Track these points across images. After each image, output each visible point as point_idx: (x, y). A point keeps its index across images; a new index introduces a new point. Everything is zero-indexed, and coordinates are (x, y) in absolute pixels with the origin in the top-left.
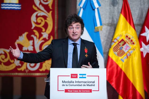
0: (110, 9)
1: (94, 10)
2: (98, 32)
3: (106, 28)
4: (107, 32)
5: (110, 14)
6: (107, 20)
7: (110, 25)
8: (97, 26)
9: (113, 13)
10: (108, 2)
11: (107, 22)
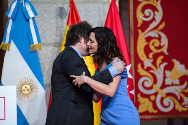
0: (57, 22)
1: (28, 21)
2: (36, 51)
3: (53, 50)
4: (53, 54)
5: (57, 30)
6: (53, 38)
7: (57, 45)
8: (33, 43)
9: (61, 28)
10: (53, 12)
11: (53, 41)
